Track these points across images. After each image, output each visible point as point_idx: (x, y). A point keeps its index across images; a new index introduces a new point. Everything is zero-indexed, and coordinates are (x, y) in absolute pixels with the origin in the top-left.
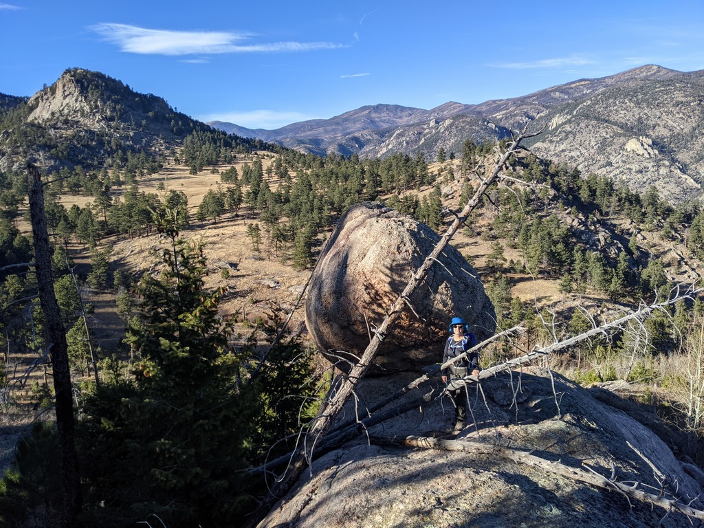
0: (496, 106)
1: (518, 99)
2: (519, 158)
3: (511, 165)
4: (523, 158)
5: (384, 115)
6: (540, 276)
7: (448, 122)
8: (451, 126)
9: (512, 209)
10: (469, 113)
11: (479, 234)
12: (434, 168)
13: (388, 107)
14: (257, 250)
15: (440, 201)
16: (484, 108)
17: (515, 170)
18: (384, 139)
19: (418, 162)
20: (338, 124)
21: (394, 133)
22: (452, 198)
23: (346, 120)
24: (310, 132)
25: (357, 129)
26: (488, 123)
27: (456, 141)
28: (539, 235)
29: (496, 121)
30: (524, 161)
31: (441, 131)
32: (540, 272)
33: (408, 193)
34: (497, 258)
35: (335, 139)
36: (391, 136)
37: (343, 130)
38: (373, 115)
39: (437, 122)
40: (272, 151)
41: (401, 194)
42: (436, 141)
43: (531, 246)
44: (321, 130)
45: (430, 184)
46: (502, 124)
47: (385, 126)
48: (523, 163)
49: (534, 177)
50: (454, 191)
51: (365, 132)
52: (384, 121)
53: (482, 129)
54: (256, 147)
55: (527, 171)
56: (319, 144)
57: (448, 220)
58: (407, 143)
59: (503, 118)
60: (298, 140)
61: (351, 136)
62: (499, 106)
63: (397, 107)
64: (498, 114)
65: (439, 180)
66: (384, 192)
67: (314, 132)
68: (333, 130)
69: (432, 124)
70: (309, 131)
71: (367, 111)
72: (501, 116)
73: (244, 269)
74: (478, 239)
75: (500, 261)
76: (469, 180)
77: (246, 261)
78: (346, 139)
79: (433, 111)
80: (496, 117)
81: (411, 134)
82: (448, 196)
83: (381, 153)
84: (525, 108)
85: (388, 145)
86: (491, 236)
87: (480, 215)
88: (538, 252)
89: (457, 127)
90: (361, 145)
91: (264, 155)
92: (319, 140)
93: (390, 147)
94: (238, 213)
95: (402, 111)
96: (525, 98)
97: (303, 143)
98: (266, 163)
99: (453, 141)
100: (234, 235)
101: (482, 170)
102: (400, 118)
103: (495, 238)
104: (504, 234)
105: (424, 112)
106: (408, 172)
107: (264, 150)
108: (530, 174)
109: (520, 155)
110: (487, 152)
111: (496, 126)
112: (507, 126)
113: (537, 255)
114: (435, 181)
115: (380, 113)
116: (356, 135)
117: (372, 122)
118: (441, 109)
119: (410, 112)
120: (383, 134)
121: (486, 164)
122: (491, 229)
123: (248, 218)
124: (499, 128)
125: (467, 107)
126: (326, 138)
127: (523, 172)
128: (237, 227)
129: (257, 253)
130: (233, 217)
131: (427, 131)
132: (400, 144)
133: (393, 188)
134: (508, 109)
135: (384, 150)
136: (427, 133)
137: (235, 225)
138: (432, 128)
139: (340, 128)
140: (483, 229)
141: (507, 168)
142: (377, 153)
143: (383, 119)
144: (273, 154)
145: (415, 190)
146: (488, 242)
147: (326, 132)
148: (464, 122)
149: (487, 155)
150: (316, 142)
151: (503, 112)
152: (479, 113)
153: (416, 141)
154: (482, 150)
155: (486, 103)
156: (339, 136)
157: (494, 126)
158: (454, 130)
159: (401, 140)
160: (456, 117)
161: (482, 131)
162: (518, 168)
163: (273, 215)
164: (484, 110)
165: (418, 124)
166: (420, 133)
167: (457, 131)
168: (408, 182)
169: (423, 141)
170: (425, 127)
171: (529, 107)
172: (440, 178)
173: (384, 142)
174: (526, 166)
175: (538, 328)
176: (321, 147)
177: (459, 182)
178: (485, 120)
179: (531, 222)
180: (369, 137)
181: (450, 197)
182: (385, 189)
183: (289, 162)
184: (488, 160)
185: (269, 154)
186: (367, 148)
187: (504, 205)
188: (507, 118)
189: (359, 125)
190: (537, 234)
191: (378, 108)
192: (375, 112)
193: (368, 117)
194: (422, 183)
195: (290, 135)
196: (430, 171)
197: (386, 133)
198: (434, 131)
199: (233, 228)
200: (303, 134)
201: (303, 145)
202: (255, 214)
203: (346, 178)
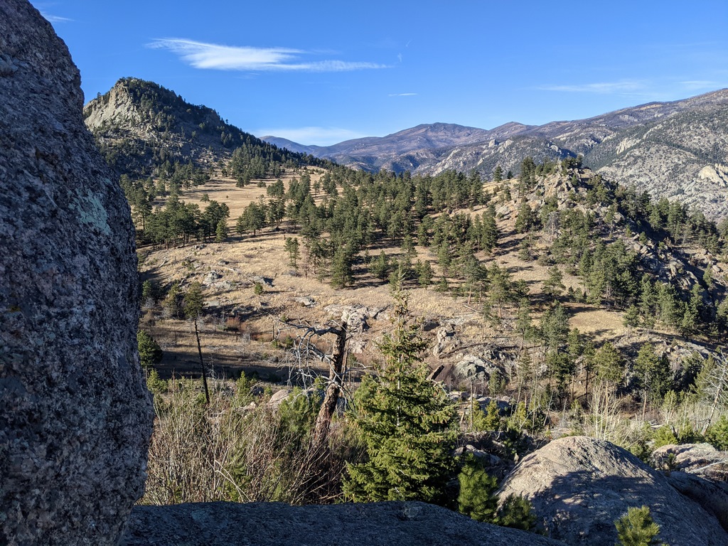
0: (560, 128)
1: (584, 121)
2: (582, 179)
3: (573, 186)
4: (587, 179)
5: (441, 134)
6: (602, 307)
7: (508, 143)
8: (511, 146)
9: (573, 232)
10: (532, 134)
11: (535, 258)
12: (489, 187)
13: (445, 127)
14: (295, 265)
15: (495, 222)
16: (547, 130)
17: (577, 191)
18: (440, 158)
19: (473, 180)
20: (393, 142)
21: (451, 153)
22: (508, 219)
23: (401, 138)
24: (364, 150)
25: (412, 148)
26: (551, 144)
27: (516, 163)
28: (602, 261)
29: (560, 144)
30: (588, 182)
31: (501, 152)
32: (603, 303)
33: (459, 212)
34: (554, 285)
35: (389, 158)
36: (448, 156)
37: (398, 148)
38: (430, 134)
39: (497, 143)
40: (322, 167)
41: (453, 213)
42: (495, 163)
43: (593, 273)
44: (375, 148)
45: (484, 203)
46: (566, 146)
47: (442, 145)
48: (587, 184)
49: (598, 199)
50: (510, 212)
51: (421, 151)
52: (441, 141)
53: (544, 151)
54: (306, 162)
55: (591, 193)
56: (373, 162)
57: (503, 242)
58: (464, 163)
59: (567, 140)
60: (351, 158)
61: (405, 154)
62: (563, 128)
63: (455, 126)
64: (562, 136)
65: (494, 199)
66: (434, 210)
67: (368, 150)
68: (387, 148)
69: (491, 144)
70: (362, 148)
71: (424, 130)
72: (565, 138)
73: (279, 284)
74: (535, 264)
75: (557, 288)
76: (527, 200)
77: (282, 277)
78: (400, 158)
79: (493, 131)
80: (559, 139)
81: (468, 154)
82: (503, 216)
83: (436, 172)
84: (591, 131)
85: (444, 165)
86: (549, 261)
87: (537, 238)
88: (601, 281)
89: (517, 148)
90: (416, 164)
91: (314, 170)
92: (372, 158)
93: (446, 167)
94: (279, 227)
95: (460, 131)
96: (592, 120)
97: (356, 161)
98: (315, 178)
99: (513, 162)
100: (273, 249)
101: (542, 190)
102: (458, 137)
103: (553, 262)
104: (563, 259)
105: (484, 132)
106: (461, 189)
107: (314, 165)
108: (594, 195)
109: (584, 176)
110: (548, 172)
111: (559, 149)
112: (571, 149)
113: (600, 283)
114: (490, 200)
115: (437, 132)
116: (411, 153)
117: (429, 141)
118: (501, 129)
119: (469, 132)
120: (440, 154)
121: (546, 184)
122: (549, 253)
123: (289, 232)
124: (562, 150)
125: (529, 128)
126: (380, 156)
127: (586, 194)
128: (276, 241)
129: (294, 269)
130: (274, 231)
131: (485, 151)
132: (457, 163)
133: (444, 207)
134: (572, 131)
135: (440, 170)
136: (486, 154)
137: (275, 239)
138: (491, 148)
139: (395, 146)
140: (541, 253)
141: (569, 189)
142: (433, 172)
143: (440, 139)
144: (322, 169)
145: (468, 210)
146: (545, 267)
147: (380, 150)
148: (525, 143)
149: (547, 175)
150: (370, 160)
151: (567, 134)
152: (542, 134)
153: (474, 162)
154: (542, 170)
155: (550, 124)
156: (393, 154)
157: (557, 148)
158: (514, 151)
159: (458, 160)
160: (516, 138)
161: (544, 153)
162: (580, 189)
163: (314, 229)
164: (546, 131)
165: (476, 145)
166: (478, 154)
167: (517, 152)
168: (461, 200)
169: (481, 161)
170: (484, 147)
171: (596, 129)
172: (495, 198)
173: (439, 161)
174: (589, 187)
175: (598, 365)
176: (374, 165)
177: (515, 202)
178: (548, 142)
179: (593, 248)
180: (425, 156)
181: (505, 217)
182: (436, 207)
183: (339, 178)
184: (549, 180)
185: (319, 169)
186: (421, 168)
187: (565, 228)
188: (571, 140)
189: (414, 144)
190: (600, 261)
191: (435, 127)
192: (432, 131)
193: (424, 135)
194: (476, 203)
195: (344, 152)
196: (484, 190)
197: (442, 153)
198: (493, 152)
199: (272, 242)
200: (356, 152)
201: (356, 163)
202: (296, 228)
203: (394, 194)
